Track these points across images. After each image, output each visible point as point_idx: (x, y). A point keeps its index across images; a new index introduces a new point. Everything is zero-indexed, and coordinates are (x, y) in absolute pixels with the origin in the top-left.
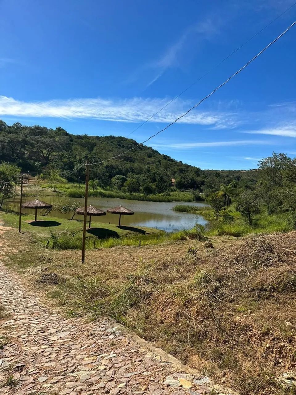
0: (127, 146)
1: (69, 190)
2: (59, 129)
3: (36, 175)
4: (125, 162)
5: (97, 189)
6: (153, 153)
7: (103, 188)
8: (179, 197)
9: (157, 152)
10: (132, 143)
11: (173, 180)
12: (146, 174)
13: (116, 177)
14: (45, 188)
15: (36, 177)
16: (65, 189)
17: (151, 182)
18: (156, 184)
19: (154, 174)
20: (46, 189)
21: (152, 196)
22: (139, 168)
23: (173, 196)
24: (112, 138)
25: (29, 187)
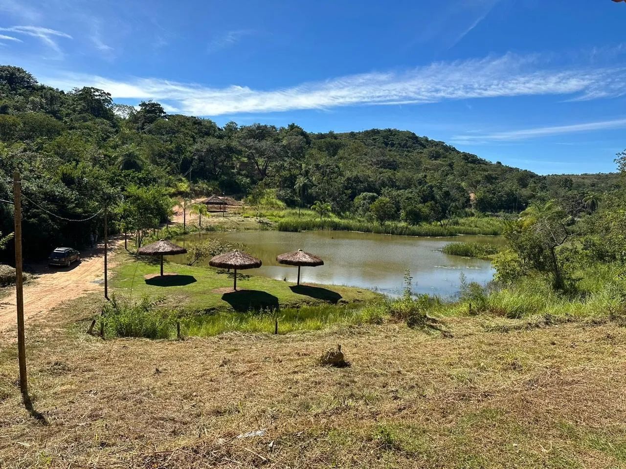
0: (399, 144)
1: (283, 220)
2: (292, 127)
3: (243, 198)
4: (381, 170)
5: (329, 217)
6: (442, 151)
7: (339, 215)
8: (476, 226)
9: (454, 150)
10: (408, 137)
11: (472, 196)
12: (416, 188)
13: (361, 196)
14: (249, 217)
15: (242, 202)
16: (277, 219)
17: (421, 202)
18: (431, 205)
19: (431, 187)
20: (249, 219)
21: (425, 226)
22: (404, 179)
23: (464, 224)
24: (375, 132)
25: (226, 217)
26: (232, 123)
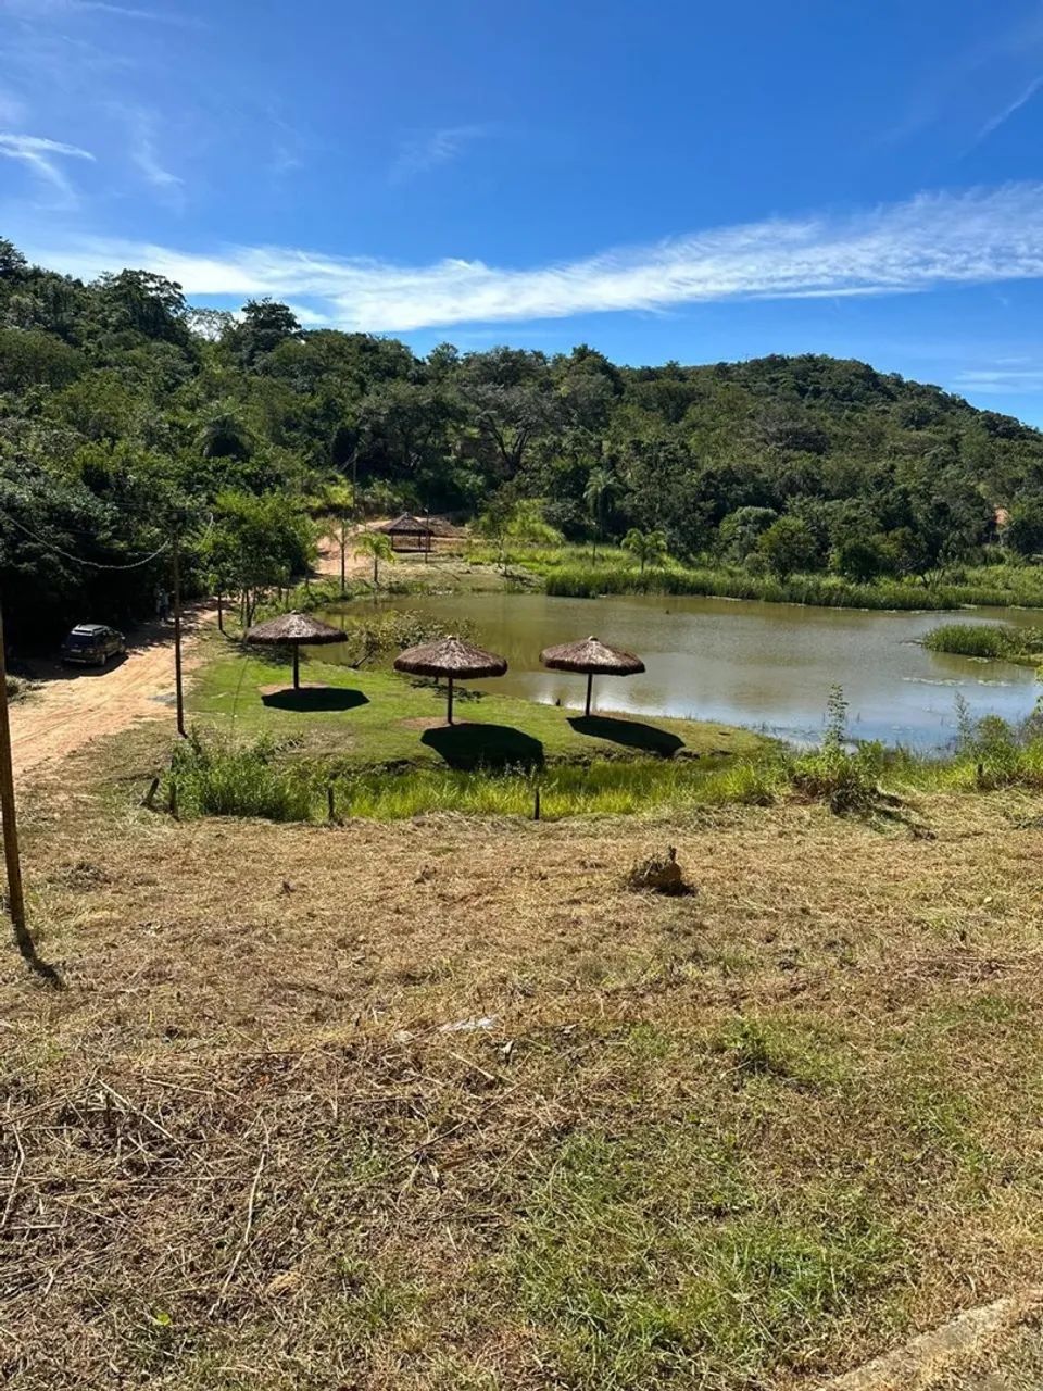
0: (833, 391)
1: (557, 571)
2: (582, 353)
3: (468, 520)
4: (787, 452)
5: (661, 563)
6: (936, 408)
7: (683, 558)
8: (1007, 587)
9: (964, 405)
10: (854, 374)
11: (1002, 515)
12: (869, 494)
13: (737, 515)
14: (481, 564)
15: (467, 529)
16: (544, 568)
17: (879, 530)
18: (903, 535)
19: (905, 493)
20: (482, 568)
21: (887, 586)
22: (842, 474)
23: (979, 582)
24: (776, 363)
25: (432, 562)
26: (447, 346)
